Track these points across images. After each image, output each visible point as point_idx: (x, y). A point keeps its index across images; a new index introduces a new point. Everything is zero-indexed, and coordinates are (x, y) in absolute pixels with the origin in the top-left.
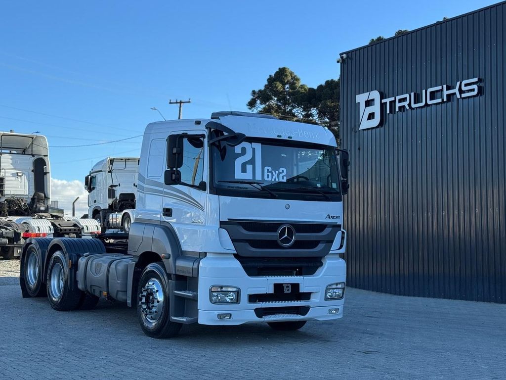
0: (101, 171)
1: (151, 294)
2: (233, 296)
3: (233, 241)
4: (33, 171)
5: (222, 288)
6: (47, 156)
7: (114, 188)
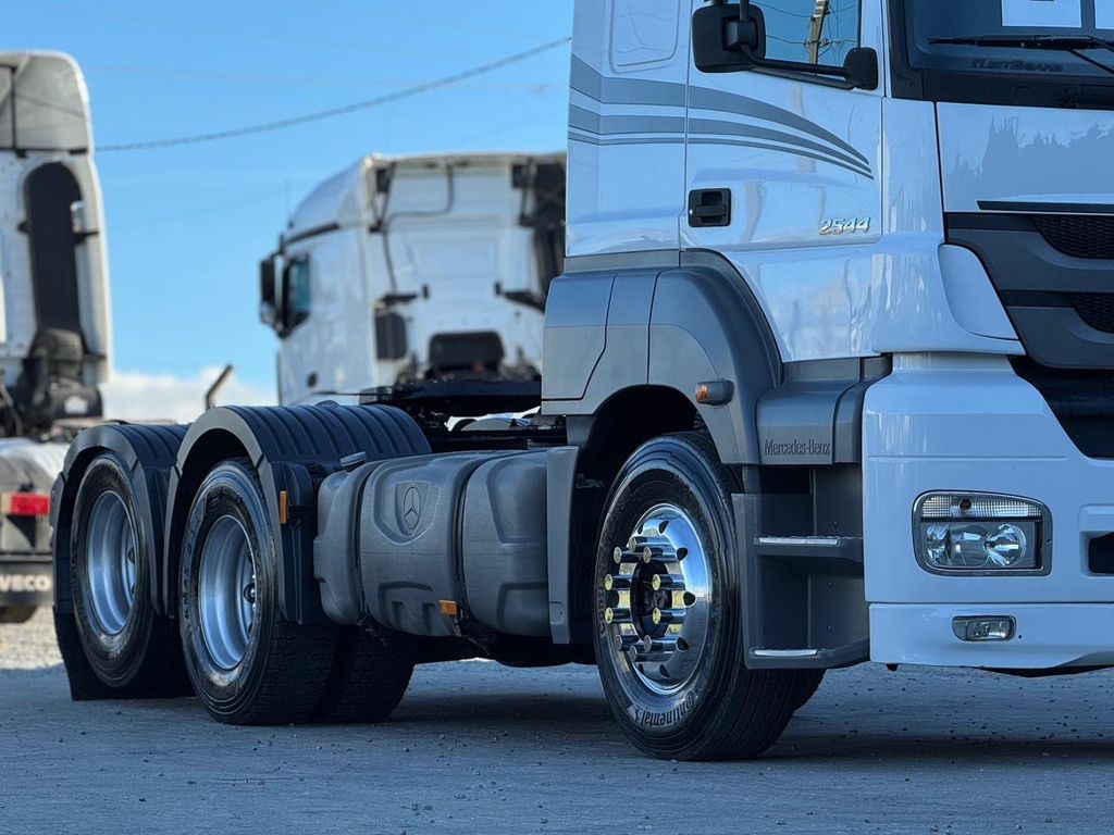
0: (333, 227)
1: (653, 565)
2: (1016, 540)
3: (1008, 298)
4: (22, 228)
5: (965, 503)
6: (82, 151)
7: (401, 309)
